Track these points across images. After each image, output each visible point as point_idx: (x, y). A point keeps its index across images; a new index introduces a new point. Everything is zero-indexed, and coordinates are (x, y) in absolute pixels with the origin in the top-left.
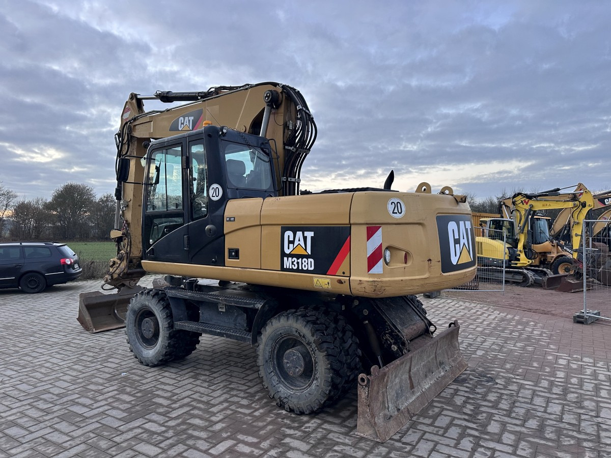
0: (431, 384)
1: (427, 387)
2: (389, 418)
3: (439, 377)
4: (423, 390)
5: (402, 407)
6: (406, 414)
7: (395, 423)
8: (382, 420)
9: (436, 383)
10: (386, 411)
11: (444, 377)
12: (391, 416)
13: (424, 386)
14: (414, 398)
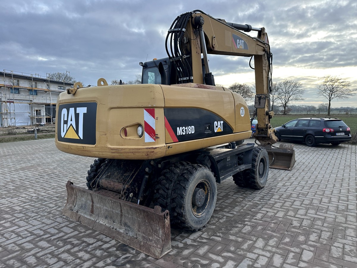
0: (106, 225)
1: (101, 222)
2: (71, 210)
3: (116, 229)
4: (97, 221)
5: (79, 213)
6: (78, 217)
7: (70, 213)
8: (69, 207)
9: (109, 228)
10: (73, 207)
11: (119, 233)
12: (72, 210)
13: (101, 220)
14: (89, 217)
